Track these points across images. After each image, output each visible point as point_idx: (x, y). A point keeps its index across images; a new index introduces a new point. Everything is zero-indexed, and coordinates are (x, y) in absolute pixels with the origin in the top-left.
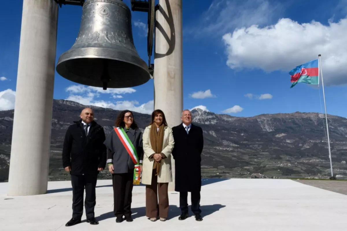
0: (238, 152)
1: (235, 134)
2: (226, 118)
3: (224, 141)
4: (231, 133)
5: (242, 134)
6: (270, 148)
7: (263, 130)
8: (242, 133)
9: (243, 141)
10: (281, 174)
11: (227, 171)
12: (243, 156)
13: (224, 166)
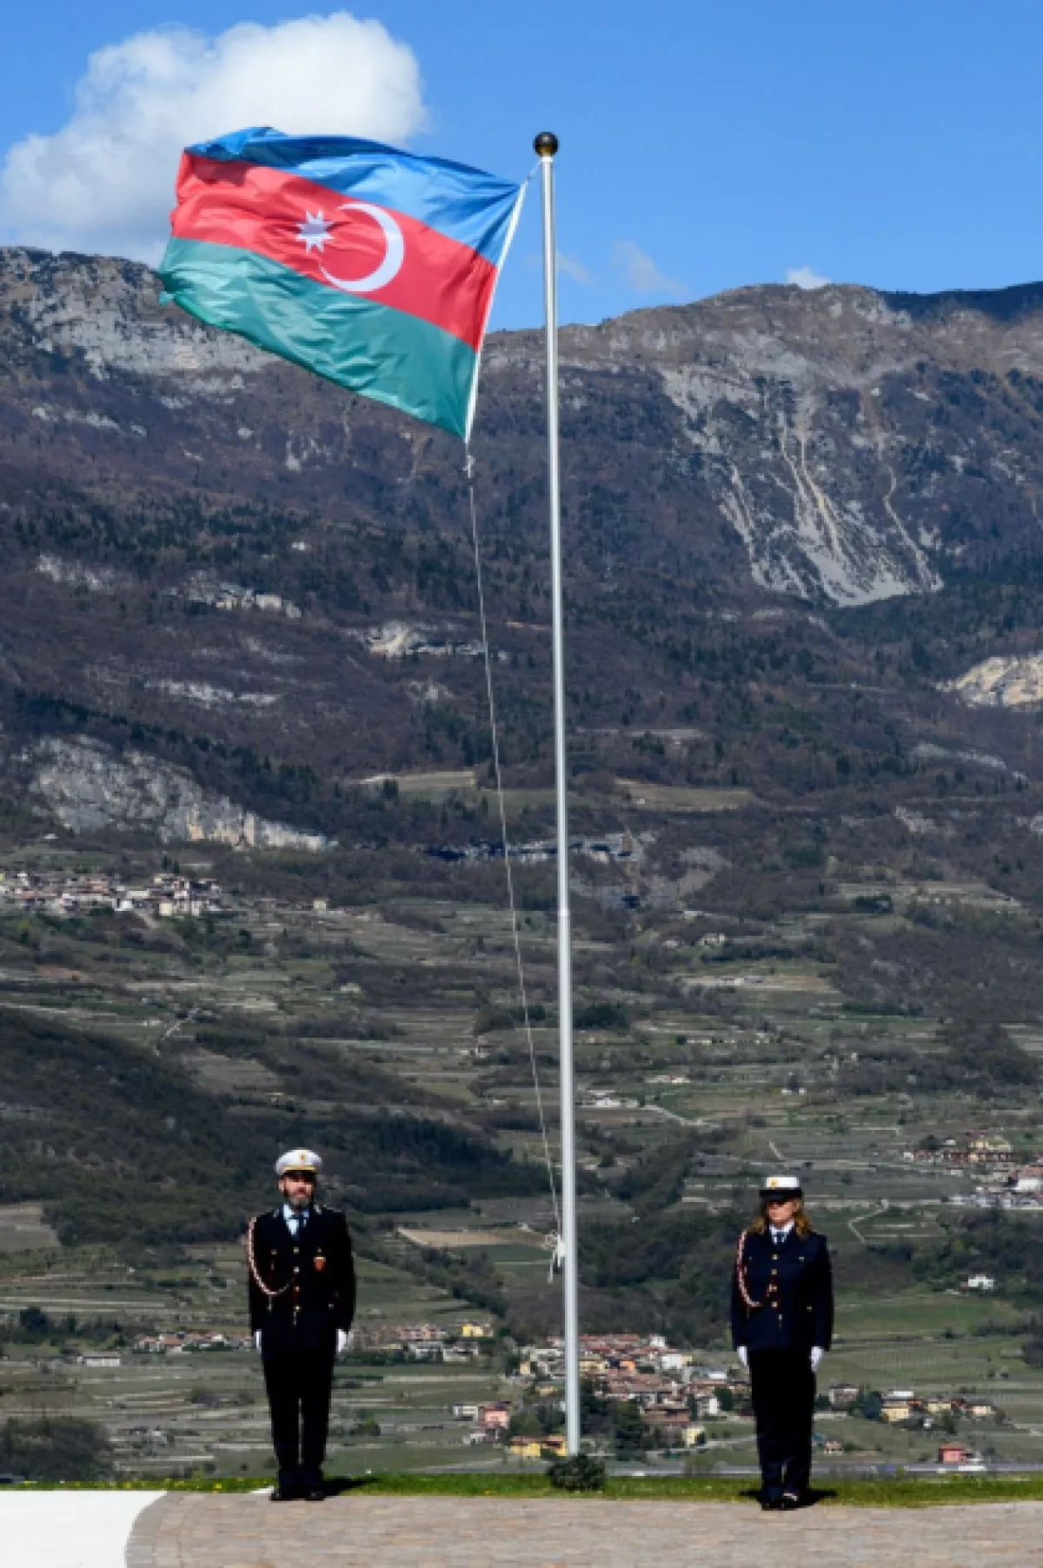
0: (296, 947)
1: (268, 626)
2: (110, 317)
3: (57, 746)
4: (197, 609)
5: (393, 641)
6: (849, 893)
7: (757, 574)
8: (376, 617)
9: (402, 763)
10: (1013, 1348)
11: (85, 1307)
12: (396, 1033)
13: (50, 1218)
